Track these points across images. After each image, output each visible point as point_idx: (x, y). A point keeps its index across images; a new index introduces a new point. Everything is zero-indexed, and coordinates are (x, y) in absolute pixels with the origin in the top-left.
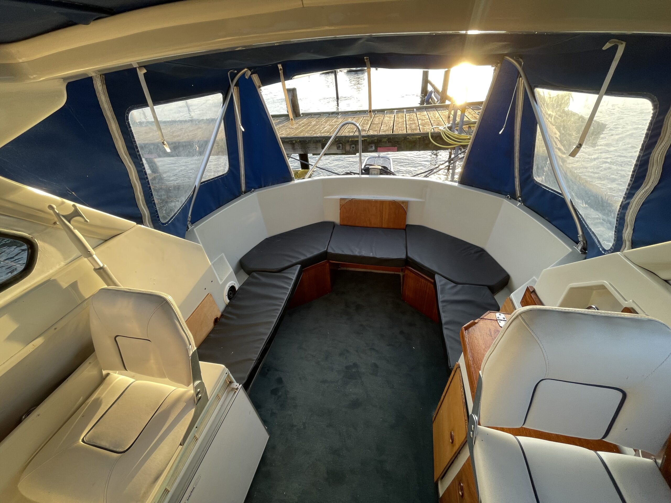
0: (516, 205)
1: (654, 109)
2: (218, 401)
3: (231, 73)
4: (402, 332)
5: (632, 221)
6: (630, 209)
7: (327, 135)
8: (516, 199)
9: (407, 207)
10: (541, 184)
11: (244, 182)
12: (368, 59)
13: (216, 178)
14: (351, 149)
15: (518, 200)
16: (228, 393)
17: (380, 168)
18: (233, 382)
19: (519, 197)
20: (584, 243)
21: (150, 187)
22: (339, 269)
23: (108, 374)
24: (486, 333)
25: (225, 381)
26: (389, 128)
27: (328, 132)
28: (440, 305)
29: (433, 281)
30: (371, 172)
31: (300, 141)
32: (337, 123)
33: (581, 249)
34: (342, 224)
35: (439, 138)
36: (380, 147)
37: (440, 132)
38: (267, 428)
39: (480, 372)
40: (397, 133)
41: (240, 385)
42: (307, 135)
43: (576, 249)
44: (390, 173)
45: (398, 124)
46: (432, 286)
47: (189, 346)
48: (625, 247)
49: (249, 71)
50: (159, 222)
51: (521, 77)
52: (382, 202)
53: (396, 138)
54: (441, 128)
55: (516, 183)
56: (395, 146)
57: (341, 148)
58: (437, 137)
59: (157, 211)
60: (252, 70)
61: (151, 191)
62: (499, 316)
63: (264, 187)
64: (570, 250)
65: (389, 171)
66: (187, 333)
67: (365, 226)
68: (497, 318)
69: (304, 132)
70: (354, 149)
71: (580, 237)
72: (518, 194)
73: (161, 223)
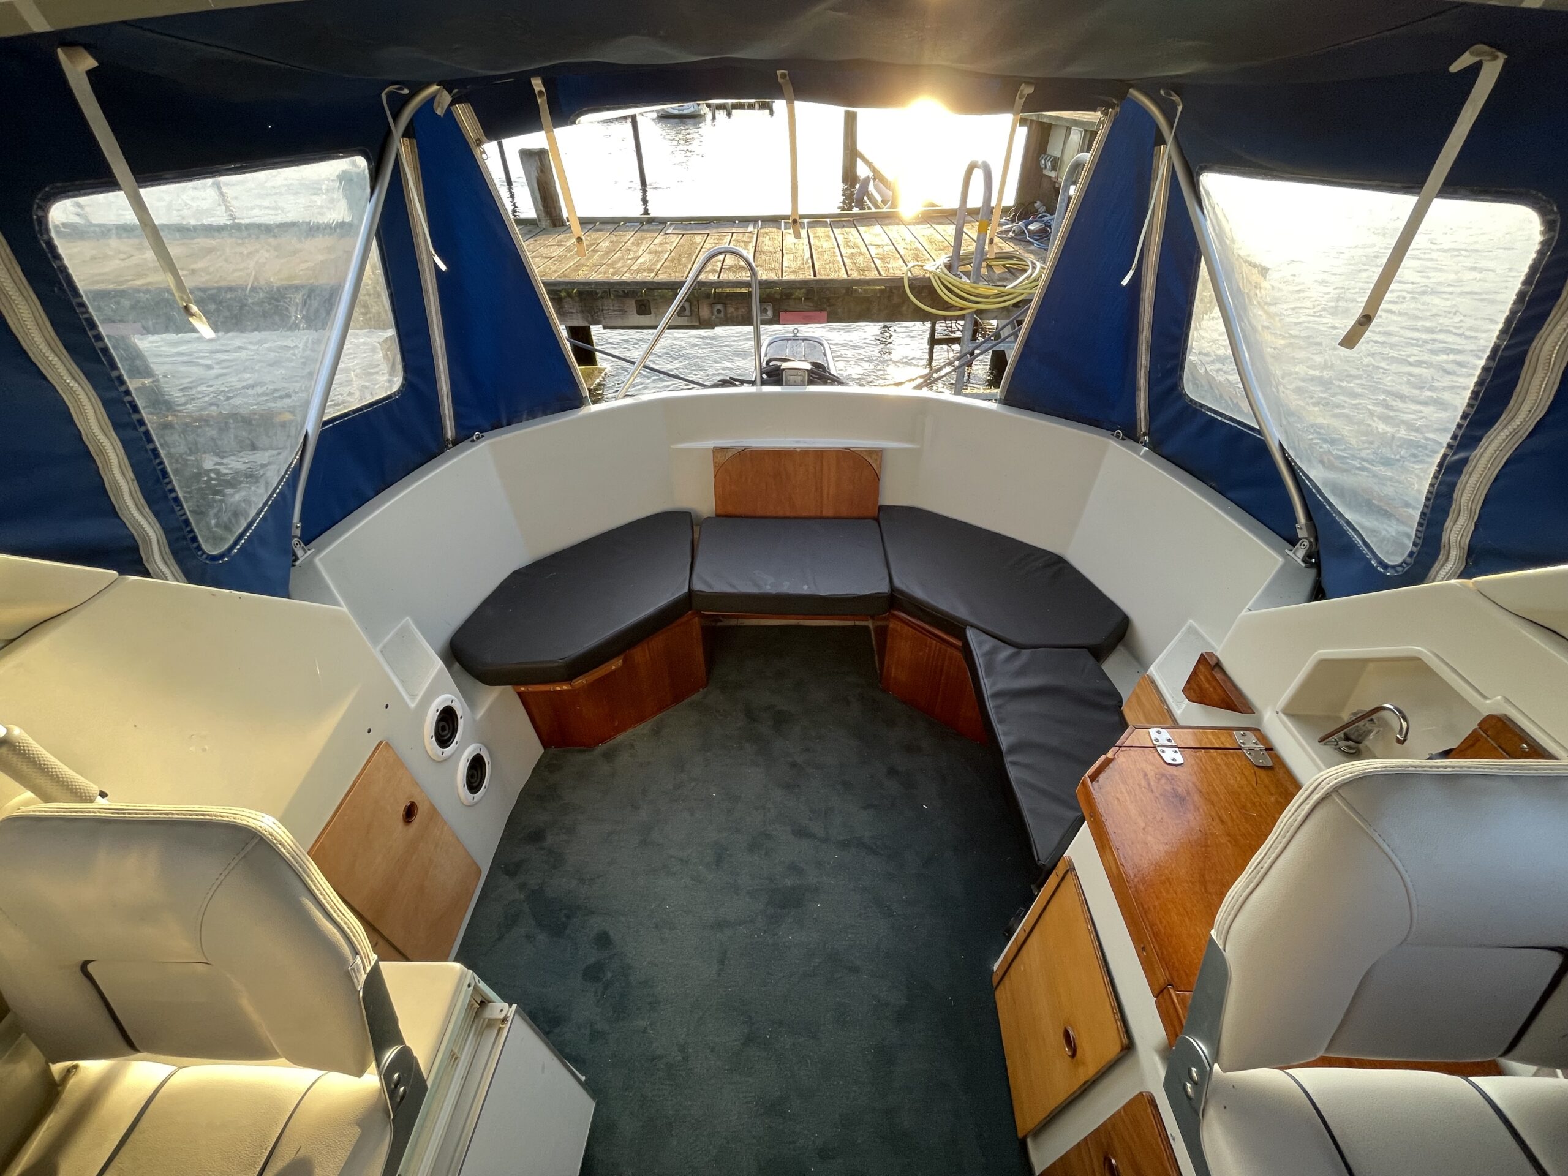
0: (1137, 452)
1: (1543, 233)
2: (455, 1066)
3: (390, 95)
4: (892, 772)
5: (1476, 501)
6: (1471, 474)
7: (649, 279)
8: (1137, 440)
9: (881, 464)
10: (1202, 406)
11: (452, 413)
12: (788, 77)
13: (367, 406)
14: (713, 315)
15: (1142, 443)
16: (480, 1034)
17: (809, 367)
18: (490, 1002)
19: (1145, 434)
20: (1310, 543)
21: (155, 452)
22: (719, 624)
23: (69, 1072)
24: (1140, 785)
25: (470, 1005)
26: (803, 264)
27: (650, 270)
28: (990, 705)
29: (959, 643)
30: (786, 377)
31: (580, 293)
32: (669, 247)
33: (1304, 557)
34: (720, 512)
35: (926, 291)
36: (786, 311)
37: (929, 278)
38: (583, 1078)
39: (1213, 933)
40: (827, 278)
41: (510, 1006)
42: (595, 277)
43: (1293, 556)
44: (834, 380)
45: (823, 253)
46: (958, 655)
47: (351, 962)
48: (1447, 559)
49: (445, 93)
50: (200, 553)
51: (1165, 143)
52: (820, 454)
53: (828, 289)
54: (930, 266)
55: (1138, 401)
56: (821, 310)
57: (687, 313)
58: (924, 288)
59: (187, 522)
60: (455, 91)
61: (162, 463)
62: (1157, 736)
63: (509, 424)
64: (1281, 560)
65: (828, 374)
66: (342, 923)
67: (781, 513)
68: (1155, 743)
69: (586, 268)
70: (722, 315)
71: (1301, 529)
72: (1143, 427)
73: (204, 556)
